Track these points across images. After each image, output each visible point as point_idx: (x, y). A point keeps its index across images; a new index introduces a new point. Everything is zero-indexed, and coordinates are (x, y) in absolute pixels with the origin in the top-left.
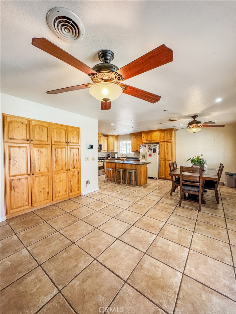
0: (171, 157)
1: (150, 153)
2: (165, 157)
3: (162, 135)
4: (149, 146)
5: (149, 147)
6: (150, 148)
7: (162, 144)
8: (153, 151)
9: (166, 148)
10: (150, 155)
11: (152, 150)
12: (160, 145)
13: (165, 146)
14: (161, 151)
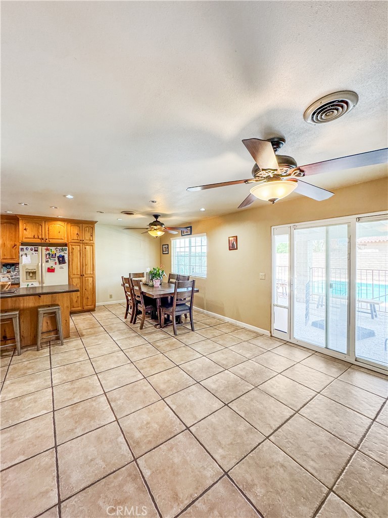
0: (93, 270)
1: (51, 264)
2: (82, 271)
3: (74, 230)
4: (47, 250)
5: (48, 252)
6: (49, 254)
7: (74, 247)
8: (57, 261)
9: (82, 254)
10: (51, 270)
11: (56, 259)
12: (70, 249)
13: (80, 251)
14: (72, 260)
